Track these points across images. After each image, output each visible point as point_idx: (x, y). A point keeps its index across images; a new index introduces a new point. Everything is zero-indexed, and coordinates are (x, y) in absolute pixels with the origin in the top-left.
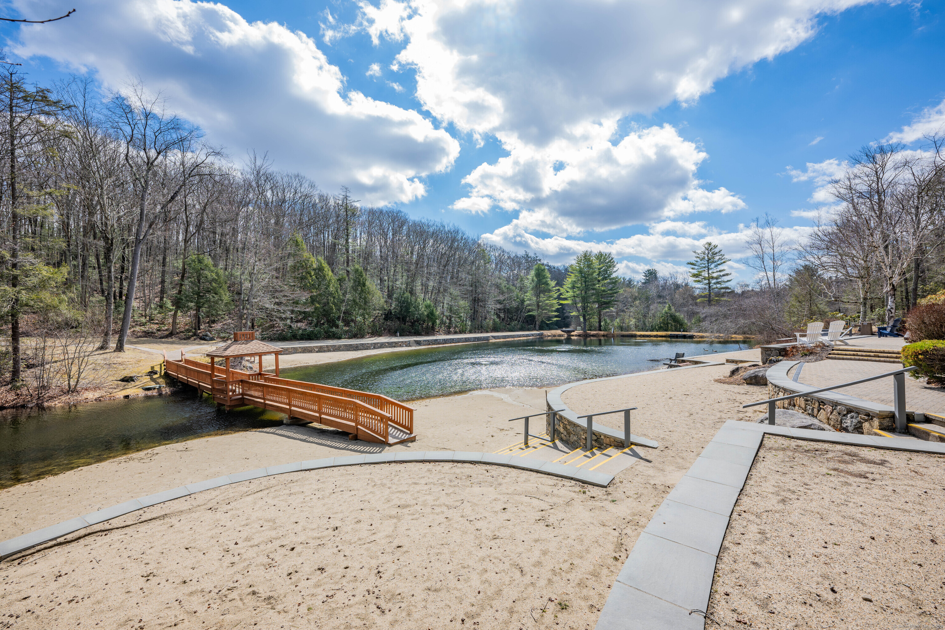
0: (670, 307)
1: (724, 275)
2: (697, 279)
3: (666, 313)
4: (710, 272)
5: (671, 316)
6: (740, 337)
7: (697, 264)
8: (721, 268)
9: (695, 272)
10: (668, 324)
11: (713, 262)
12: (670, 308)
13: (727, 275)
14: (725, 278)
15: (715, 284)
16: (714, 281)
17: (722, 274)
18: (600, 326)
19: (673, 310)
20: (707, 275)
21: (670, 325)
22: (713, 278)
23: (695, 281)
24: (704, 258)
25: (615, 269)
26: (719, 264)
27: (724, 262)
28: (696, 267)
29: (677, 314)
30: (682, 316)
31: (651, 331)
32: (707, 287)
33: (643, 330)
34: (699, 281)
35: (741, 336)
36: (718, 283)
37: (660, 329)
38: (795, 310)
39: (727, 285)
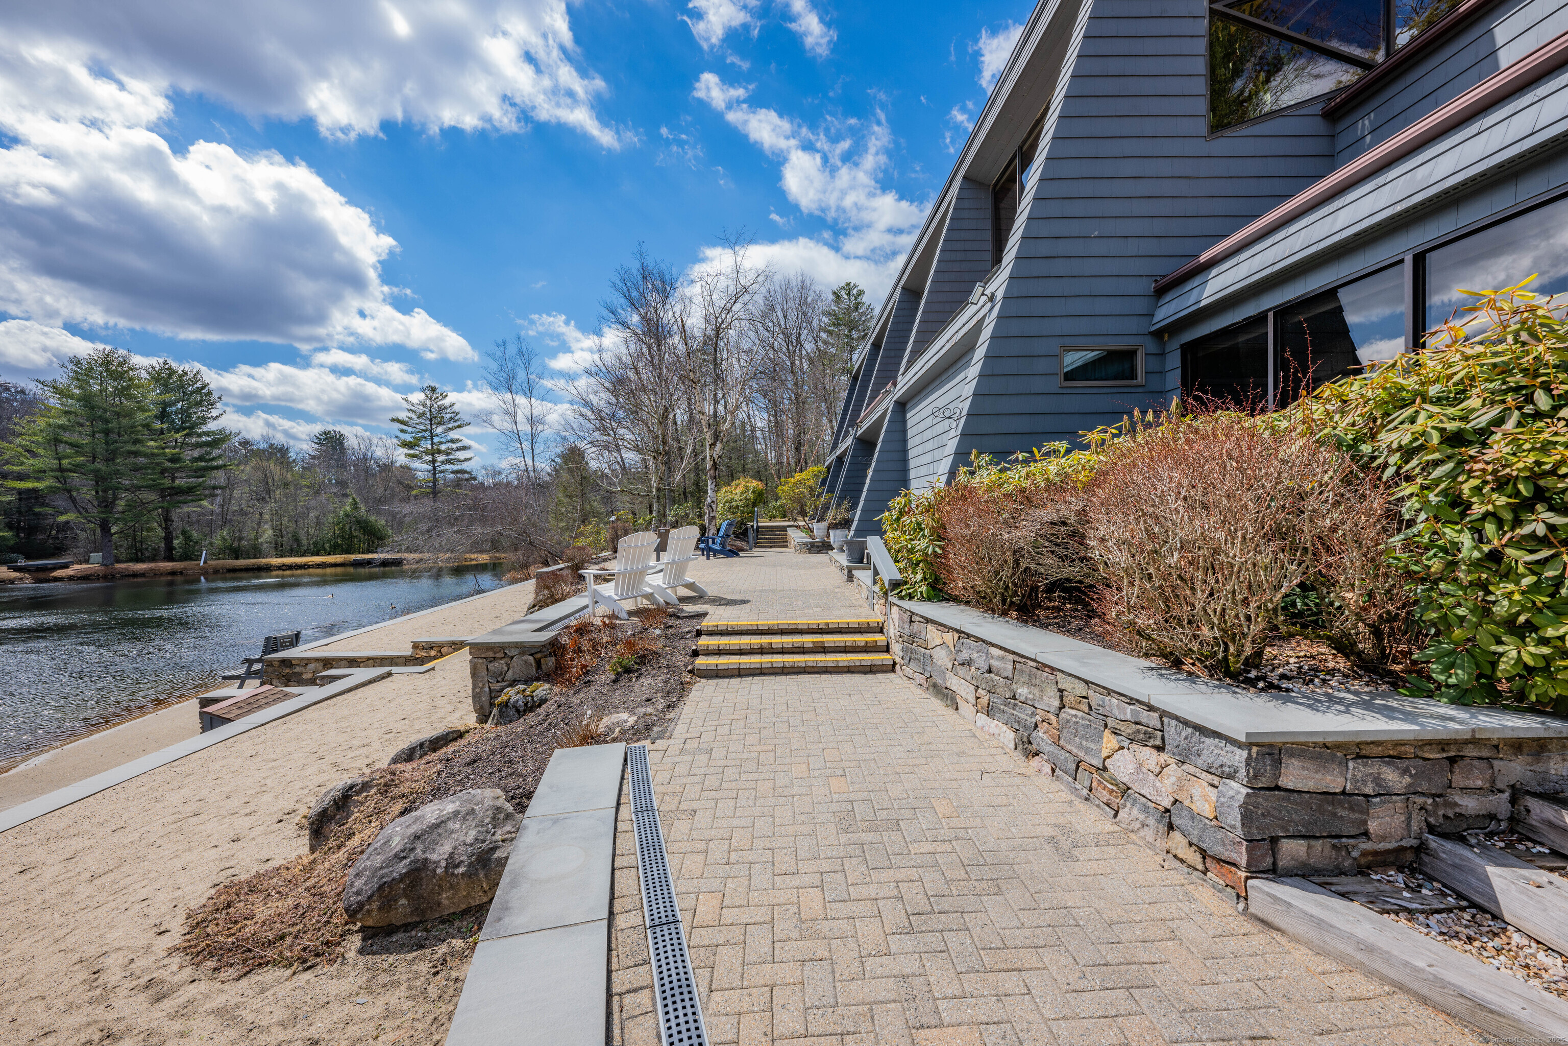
0: (355, 503)
1: (458, 449)
2: (412, 452)
3: (347, 516)
4: (436, 440)
5: (358, 522)
6: (484, 558)
7: (411, 422)
8: (453, 435)
9: (408, 438)
10: (351, 537)
11: (440, 424)
12: (355, 505)
13: (464, 448)
14: (461, 455)
15: (444, 462)
16: (441, 458)
17: (454, 446)
18: (170, 548)
19: (363, 509)
20: (429, 447)
21: (355, 541)
22: (439, 452)
23: (408, 455)
24: (424, 413)
25: (214, 413)
26: (451, 429)
27: (459, 427)
28: (409, 429)
29: (373, 518)
30: (383, 522)
31: (313, 555)
32: (430, 468)
33: (292, 553)
34: (414, 456)
35: (485, 556)
36: (449, 462)
37: (335, 549)
38: (563, 509)
39: (466, 466)
